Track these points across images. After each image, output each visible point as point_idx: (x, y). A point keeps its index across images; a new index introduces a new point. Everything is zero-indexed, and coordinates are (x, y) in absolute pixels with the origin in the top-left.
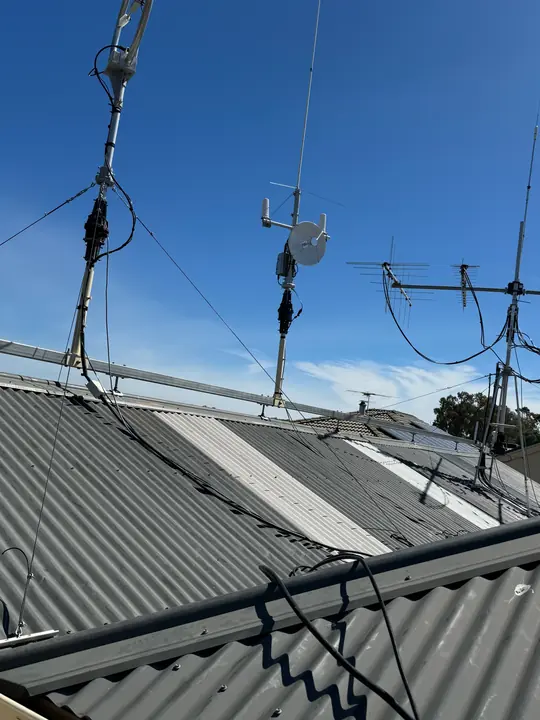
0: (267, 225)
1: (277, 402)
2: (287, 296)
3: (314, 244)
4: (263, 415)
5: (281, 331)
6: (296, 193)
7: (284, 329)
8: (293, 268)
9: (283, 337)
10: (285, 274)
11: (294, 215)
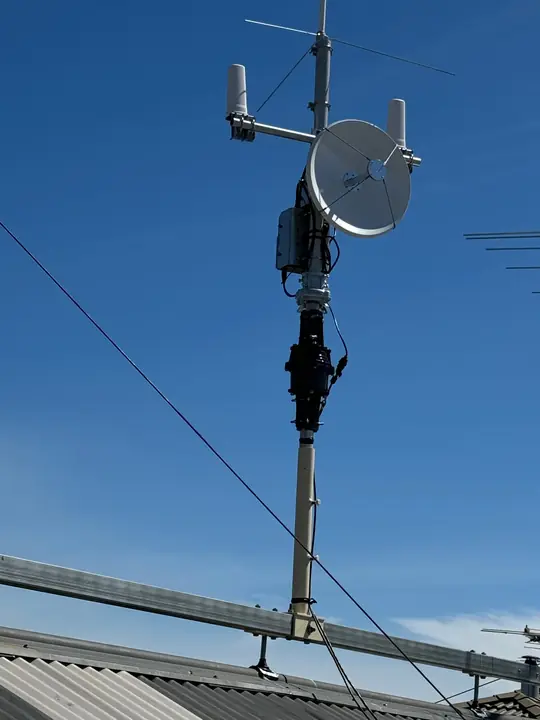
0: (244, 133)
1: (300, 628)
2: (312, 322)
3: (378, 175)
4: (262, 663)
5: (301, 424)
6: (319, 49)
7: (307, 418)
8: (324, 248)
9: (306, 441)
10: (301, 265)
11: (317, 106)
